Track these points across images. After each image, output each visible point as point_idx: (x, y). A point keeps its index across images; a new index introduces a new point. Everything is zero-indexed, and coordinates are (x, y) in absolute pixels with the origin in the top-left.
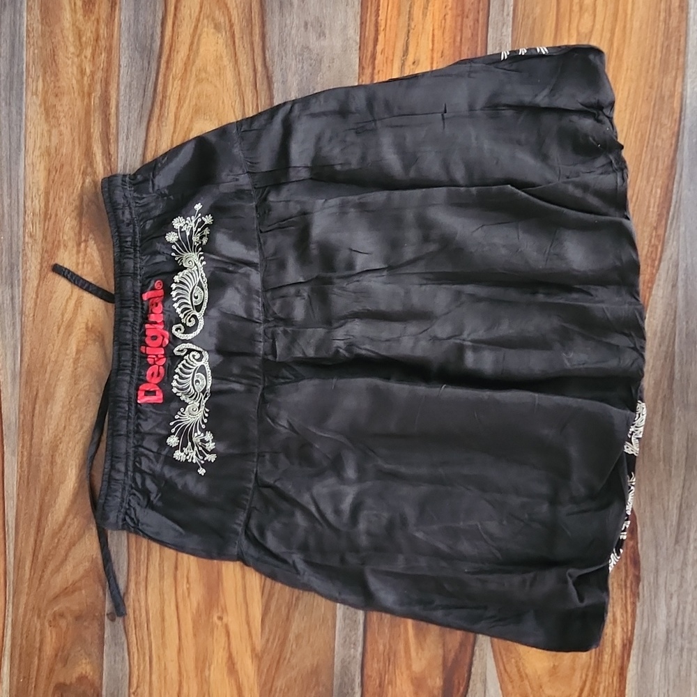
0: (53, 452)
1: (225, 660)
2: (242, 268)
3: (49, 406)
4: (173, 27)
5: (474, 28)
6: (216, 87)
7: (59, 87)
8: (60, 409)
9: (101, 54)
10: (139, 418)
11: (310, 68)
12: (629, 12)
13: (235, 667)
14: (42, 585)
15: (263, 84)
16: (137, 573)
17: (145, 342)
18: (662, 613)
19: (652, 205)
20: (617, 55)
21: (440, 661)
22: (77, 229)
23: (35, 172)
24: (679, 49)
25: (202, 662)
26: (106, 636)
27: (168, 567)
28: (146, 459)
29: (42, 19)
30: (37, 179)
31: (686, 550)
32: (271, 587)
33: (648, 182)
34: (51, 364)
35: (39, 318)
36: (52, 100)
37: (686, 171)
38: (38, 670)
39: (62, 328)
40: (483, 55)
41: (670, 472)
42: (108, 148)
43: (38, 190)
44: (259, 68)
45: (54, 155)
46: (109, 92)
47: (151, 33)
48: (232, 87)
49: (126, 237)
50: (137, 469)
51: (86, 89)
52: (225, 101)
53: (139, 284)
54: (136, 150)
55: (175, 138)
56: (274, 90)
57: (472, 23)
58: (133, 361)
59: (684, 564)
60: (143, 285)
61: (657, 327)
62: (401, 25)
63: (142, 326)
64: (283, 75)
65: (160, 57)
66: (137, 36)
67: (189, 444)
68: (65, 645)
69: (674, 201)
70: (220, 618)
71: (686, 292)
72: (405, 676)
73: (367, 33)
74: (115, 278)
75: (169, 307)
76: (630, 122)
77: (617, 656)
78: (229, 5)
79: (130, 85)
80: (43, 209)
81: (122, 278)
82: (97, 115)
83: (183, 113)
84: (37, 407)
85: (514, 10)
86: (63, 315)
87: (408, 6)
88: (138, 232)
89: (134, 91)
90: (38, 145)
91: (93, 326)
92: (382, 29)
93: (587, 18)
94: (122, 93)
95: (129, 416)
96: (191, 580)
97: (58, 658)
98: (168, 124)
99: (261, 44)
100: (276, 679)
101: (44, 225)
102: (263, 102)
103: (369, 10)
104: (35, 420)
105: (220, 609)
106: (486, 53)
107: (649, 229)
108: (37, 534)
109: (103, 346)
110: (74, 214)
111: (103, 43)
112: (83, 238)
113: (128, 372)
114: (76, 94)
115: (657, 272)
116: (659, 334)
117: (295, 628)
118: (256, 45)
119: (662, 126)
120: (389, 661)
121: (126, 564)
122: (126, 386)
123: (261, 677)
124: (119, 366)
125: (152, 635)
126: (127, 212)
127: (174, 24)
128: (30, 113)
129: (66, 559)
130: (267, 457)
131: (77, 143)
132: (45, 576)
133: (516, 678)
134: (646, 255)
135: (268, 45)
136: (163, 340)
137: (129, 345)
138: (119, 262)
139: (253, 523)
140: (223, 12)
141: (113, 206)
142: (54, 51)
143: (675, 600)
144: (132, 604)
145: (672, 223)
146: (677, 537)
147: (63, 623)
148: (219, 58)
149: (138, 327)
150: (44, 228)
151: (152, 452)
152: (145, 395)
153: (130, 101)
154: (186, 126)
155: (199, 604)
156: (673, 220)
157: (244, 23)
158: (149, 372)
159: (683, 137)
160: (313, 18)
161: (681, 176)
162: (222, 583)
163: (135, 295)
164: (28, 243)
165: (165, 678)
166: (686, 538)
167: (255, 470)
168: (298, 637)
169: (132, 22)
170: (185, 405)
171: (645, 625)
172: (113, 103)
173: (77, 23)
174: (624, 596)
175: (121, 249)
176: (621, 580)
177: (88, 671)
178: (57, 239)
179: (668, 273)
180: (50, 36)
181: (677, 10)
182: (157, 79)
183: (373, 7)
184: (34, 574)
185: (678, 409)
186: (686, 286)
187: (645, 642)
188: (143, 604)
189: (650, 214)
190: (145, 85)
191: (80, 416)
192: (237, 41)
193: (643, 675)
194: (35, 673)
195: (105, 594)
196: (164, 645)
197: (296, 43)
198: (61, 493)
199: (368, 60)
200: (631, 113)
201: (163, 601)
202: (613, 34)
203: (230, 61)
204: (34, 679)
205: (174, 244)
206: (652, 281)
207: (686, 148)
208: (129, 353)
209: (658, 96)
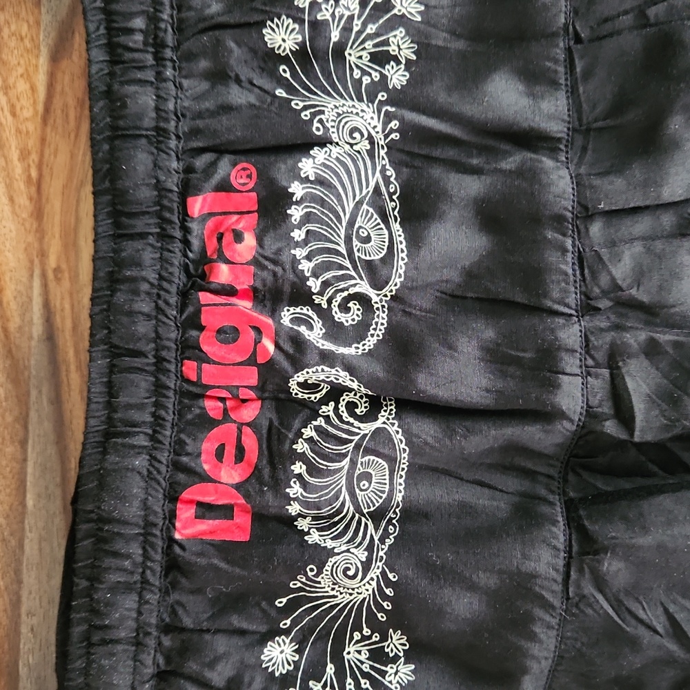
2: (506, 154)
10: (174, 585)
17: (197, 348)
49: (129, 16)
53: (175, 165)
58: (157, 405)
60: (188, 171)
63: (185, 295)
67: (330, 669)
74: (94, 142)
81: (117, 141)
95: (145, 581)
113: (141, 441)
122: (136, 487)
124: (110, 420)
136: (257, 341)
138: (107, 95)
149: (173, 300)
152: (197, 516)
158: (208, 446)
163: (160, 196)
170: (321, 556)
175: (111, 53)
205: (285, 60)
208: (143, 384)
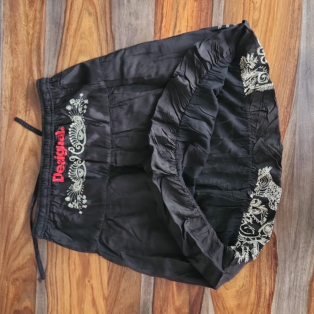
0: (14, 206)
1: (91, 300)
2: (102, 124)
3: (12, 185)
4: (70, 14)
5: (206, 16)
6: (89, 41)
7: (18, 40)
8: (17, 186)
9: (37, 25)
10: (52, 188)
11: (132, 33)
12: (276, 11)
13: (96, 303)
14: (8, 266)
15: (110, 40)
16: (52, 261)
17: (56, 154)
18: (287, 280)
19: (285, 98)
20: (270, 30)
21: (188, 301)
22: (25, 105)
23: (7, 78)
24: (298, 28)
25: (81, 301)
26: (37, 289)
27: (66, 258)
28: (55, 207)
29: (10, 9)
30: (7, 82)
31: (298, 252)
32: (112, 267)
33: (283, 87)
34: (13, 166)
35: (8, 145)
36: (14, 46)
37: (300, 82)
38: (6, 304)
39: (18, 150)
40: (210, 27)
41: (292, 217)
42: (40, 68)
43: (8, 87)
44: (109, 33)
45: (15, 71)
46: (41, 43)
47: (60, 16)
48: (96, 41)
49: (47, 106)
50: (51, 212)
51: (30, 41)
52: (93, 47)
53: (54, 128)
54: (53, 69)
55: (70, 64)
56: (116, 43)
57: (205, 14)
58: (50, 162)
59: (297, 258)
60: (55, 128)
61: (287, 152)
62: (173, 15)
63: (55, 147)
64: (119, 36)
65: (64, 27)
66: (53, 17)
67: (75, 200)
68: (18, 293)
69: (294, 96)
70: (89, 281)
71: (299, 137)
72: (172, 307)
73: (158, 18)
74: (42, 125)
75: (67, 139)
76: (276, 60)
77: (267, 299)
78: (95, 5)
79: (50, 39)
80: (10, 96)
81: (46, 125)
82: (35, 53)
83: (74, 53)
84: (7, 185)
85: (224, 9)
86: (18, 144)
87: (177, 6)
88: (53, 104)
89: (52, 42)
90: (8, 66)
91: (32, 149)
92: (165, 16)
93: (257, 13)
94: (46, 43)
95: (48, 187)
96: (76, 264)
97: (15, 299)
98: (67, 58)
99: (110, 22)
100: (114, 308)
101: (10, 103)
102: (110, 48)
103: (159, 7)
104: (6, 191)
105: (89, 277)
106: (212, 26)
107: (283, 108)
108: (6, 243)
109: (37, 158)
110: (24, 98)
111: (38, 20)
112: (28, 109)
113: (48, 167)
114: (25, 44)
115: (287, 128)
116: (287, 156)
117: (123, 286)
118: (107, 23)
119: (290, 62)
120: (165, 301)
121: (46, 256)
122: (47, 174)
123: (107, 308)
124: (44, 164)
125: (58, 289)
126: (48, 95)
127: (70, 12)
128: (4, 52)
129: (19, 254)
130: (111, 206)
131: (25, 65)
132: (10, 262)
133: (222, 309)
134: (282, 120)
135: (113, 22)
136: (64, 153)
137: (48, 155)
138: (44, 118)
139: (103, 236)
140: (93, 7)
141: (42, 92)
142: (15, 24)
143: (293, 275)
144: (49, 274)
145: (294, 106)
146: (294, 246)
147: (18, 283)
148: (90, 28)
149: (53, 147)
150: (10, 104)
151: (58, 203)
152: (56, 178)
153: (50, 47)
154: (75, 59)
155: (79, 275)
156: (294, 104)
157: (102, 12)
158: (58, 168)
159: (299, 67)
160: (133, 11)
161: (298, 85)
162: (90, 266)
163: (51, 133)
164: (3, 111)
165: (64, 308)
166: (298, 247)
167: (105, 212)
168: (124, 290)
169: (51, 11)
170: (73, 183)
171: (279, 286)
172: (42, 48)
173: (26, 12)
174: (270, 273)
175: (45, 112)
176: (269, 265)
177: (29, 305)
178: (16, 109)
179: (292, 128)
180: (14, 17)
181: (297, 10)
182: (62, 37)
183: (161, 6)
184: (5, 261)
185: (295, 189)
186: (299, 134)
187: (279, 293)
188: (54, 275)
189: (284, 102)
190: (57, 40)
191: (26, 189)
192: (99, 21)
193: (278, 308)
194: (5, 305)
195: (37, 270)
196: (63, 293)
197: (125, 22)
198: (17, 224)
199: (158, 30)
200: (276, 56)
201: (63, 273)
202: (268, 20)
203: (96, 30)
204: (4, 308)
205: (70, 111)
206: (284, 131)
207: (300, 72)
208: (49, 159)
209: (288, 49)
